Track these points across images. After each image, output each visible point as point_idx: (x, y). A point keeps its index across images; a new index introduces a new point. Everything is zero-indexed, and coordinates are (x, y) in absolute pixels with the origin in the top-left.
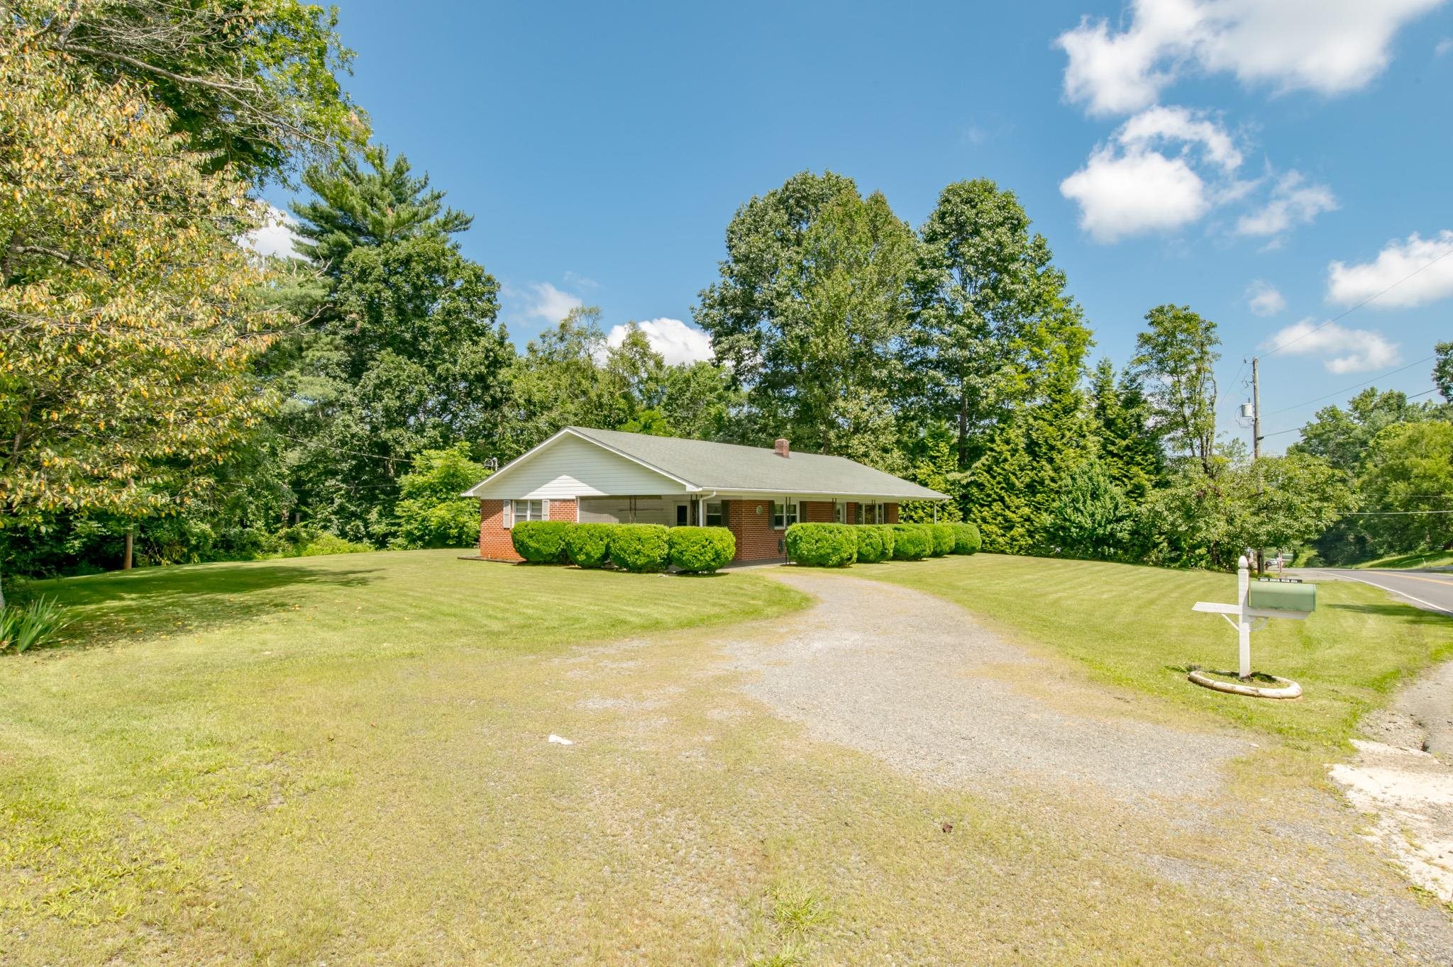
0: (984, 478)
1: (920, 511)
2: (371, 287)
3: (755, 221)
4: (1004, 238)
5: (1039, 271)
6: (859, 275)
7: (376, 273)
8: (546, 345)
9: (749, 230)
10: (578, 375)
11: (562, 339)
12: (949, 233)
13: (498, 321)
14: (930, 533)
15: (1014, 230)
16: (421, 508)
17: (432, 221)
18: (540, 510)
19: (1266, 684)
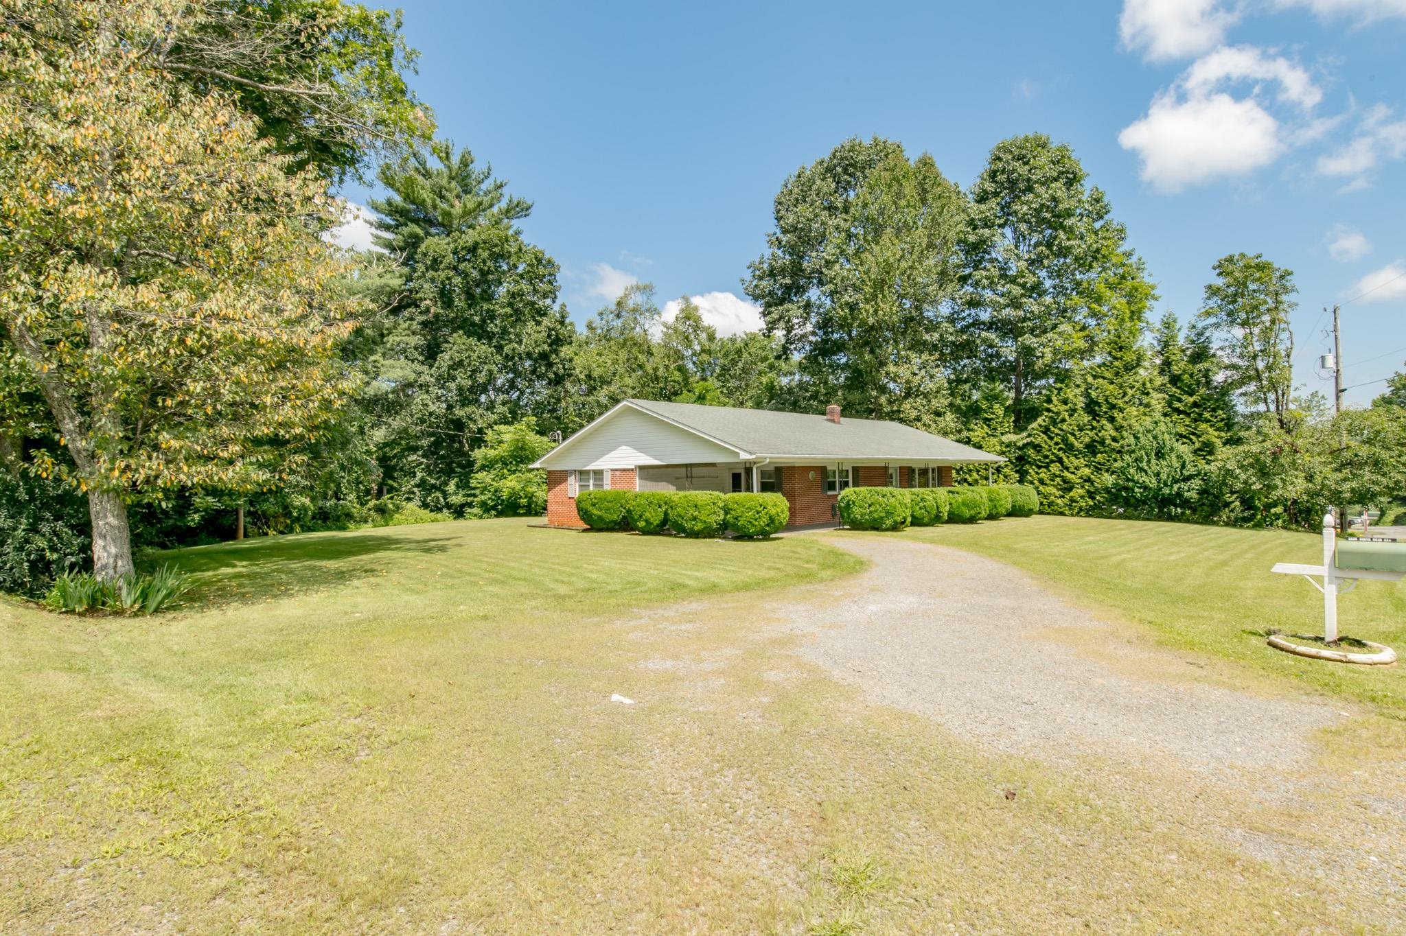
0: (1041, 439)
1: (974, 474)
2: (442, 275)
3: (802, 191)
4: (1059, 193)
5: (1097, 225)
6: (908, 239)
7: (446, 261)
8: (604, 322)
9: (797, 200)
10: (635, 350)
11: (618, 316)
12: (1001, 192)
13: (559, 301)
14: (985, 495)
15: (1069, 183)
16: (493, 480)
17: (495, 210)
18: (602, 479)
19: (1356, 649)
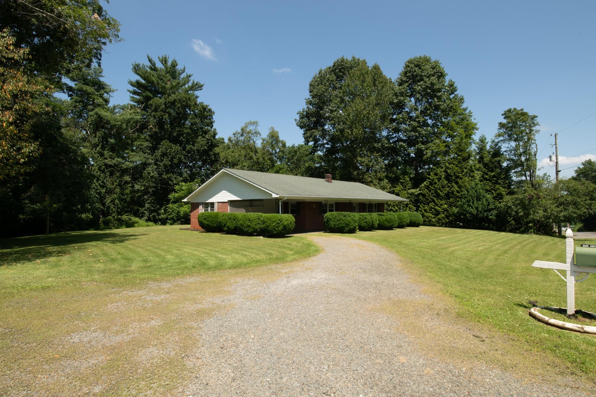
0: (425, 191)
1: (396, 207)
2: (158, 114)
3: (321, 80)
4: (434, 81)
5: (451, 96)
6: (367, 101)
7: (161, 108)
8: (236, 138)
9: (319, 83)
10: (249, 151)
11: (242, 135)
12: (409, 81)
13: (213, 128)
15: (439, 77)
17: (187, 86)
18: (213, 207)
